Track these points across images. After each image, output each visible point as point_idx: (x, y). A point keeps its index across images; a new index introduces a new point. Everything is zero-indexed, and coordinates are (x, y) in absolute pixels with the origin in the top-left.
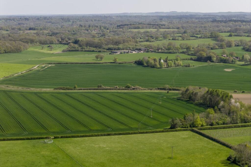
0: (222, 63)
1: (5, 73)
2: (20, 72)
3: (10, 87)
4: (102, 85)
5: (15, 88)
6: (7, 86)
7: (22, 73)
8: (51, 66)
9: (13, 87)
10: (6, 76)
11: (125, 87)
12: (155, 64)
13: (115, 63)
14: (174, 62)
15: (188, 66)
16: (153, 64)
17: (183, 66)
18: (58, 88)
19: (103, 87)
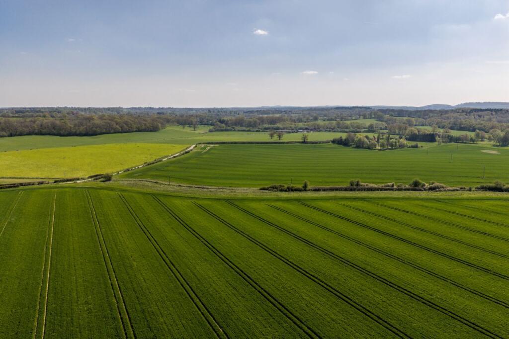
0: (453, 143)
1: (146, 157)
2: (170, 155)
3: (162, 184)
4: (360, 180)
5: (173, 185)
6: (156, 183)
7: (174, 157)
8: (214, 146)
9: (169, 185)
10: (148, 162)
11: (410, 185)
12: (372, 143)
13: (304, 142)
14: (399, 141)
15: (416, 147)
16: (368, 144)
17: (409, 147)
18: (269, 186)
19: (362, 183)
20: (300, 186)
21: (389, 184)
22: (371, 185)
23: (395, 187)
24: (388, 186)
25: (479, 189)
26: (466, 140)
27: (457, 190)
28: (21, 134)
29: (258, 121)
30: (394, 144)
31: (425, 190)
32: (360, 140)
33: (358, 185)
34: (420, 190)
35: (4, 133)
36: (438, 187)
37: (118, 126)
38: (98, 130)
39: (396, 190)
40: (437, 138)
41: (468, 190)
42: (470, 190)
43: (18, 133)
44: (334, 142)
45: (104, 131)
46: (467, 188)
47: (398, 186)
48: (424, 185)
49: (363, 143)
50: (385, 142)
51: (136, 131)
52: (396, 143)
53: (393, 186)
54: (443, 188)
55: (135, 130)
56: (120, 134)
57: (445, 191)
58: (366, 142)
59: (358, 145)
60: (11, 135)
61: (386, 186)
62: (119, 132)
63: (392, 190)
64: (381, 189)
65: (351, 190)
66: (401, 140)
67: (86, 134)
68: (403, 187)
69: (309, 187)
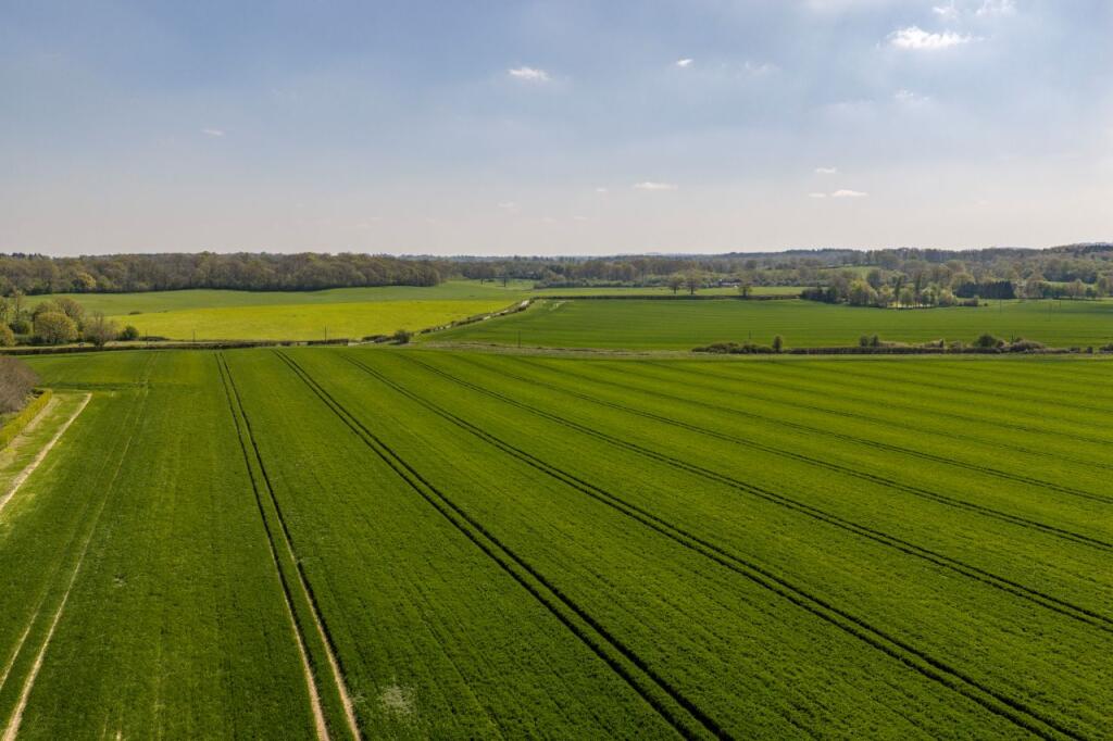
0: (1051, 300)
3: (506, 347)
4: (879, 336)
6: (493, 345)
8: (568, 303)
9: (519, 348)
11: (974, 344)
12: (885, 296)
13: (744, 297)
14: (939, 294)
15: (975, 304)
16: (875, 300)
17: (961, 305)
18: (709, 345)
19: (884, 342)
20: (770, 346)
21: (935, 342)
22: (899, 345)
23: (946, 348)
24: (933, 345)
25: (1106, 349)
26: (1078, 294)
27: (1065, 352)
28: (174, 288)
29: (633, 268)
30: (930, 297)
31: (1003, 351)
32: (859, 290)
33: (875, 342)
34: (994, 352)
35: (143, 285)
36: (1028, 347)
37: (359, 273)
38: (323, 280)
39: (948, 352)
40: (1017, 292)
41: (1086, 352)
42: (1090, 351)
43: (167, 285)
44: (804, 296)
45: (335, 281)
46: (1084, 349)
47: (952, 346)
48: (1001, 344)
49: (866, 296)
50: (912, 295)
51: (394, 284)
52: (932, 295)
53: (941, 345)
54: (1038, 347)
55: (392, 281)
56: (364, 289)
57: (1042, 352)
58: (872, 294)
59: (855, 301)
60: (156, 289)
61: (929, 346)
62: (362, 286)
63: (942, 352)
64: (920, 351)
65: (863, 352)
66: (944, 291)
67: (299, 288)
68: (962, 347)
69: (783, 348)
